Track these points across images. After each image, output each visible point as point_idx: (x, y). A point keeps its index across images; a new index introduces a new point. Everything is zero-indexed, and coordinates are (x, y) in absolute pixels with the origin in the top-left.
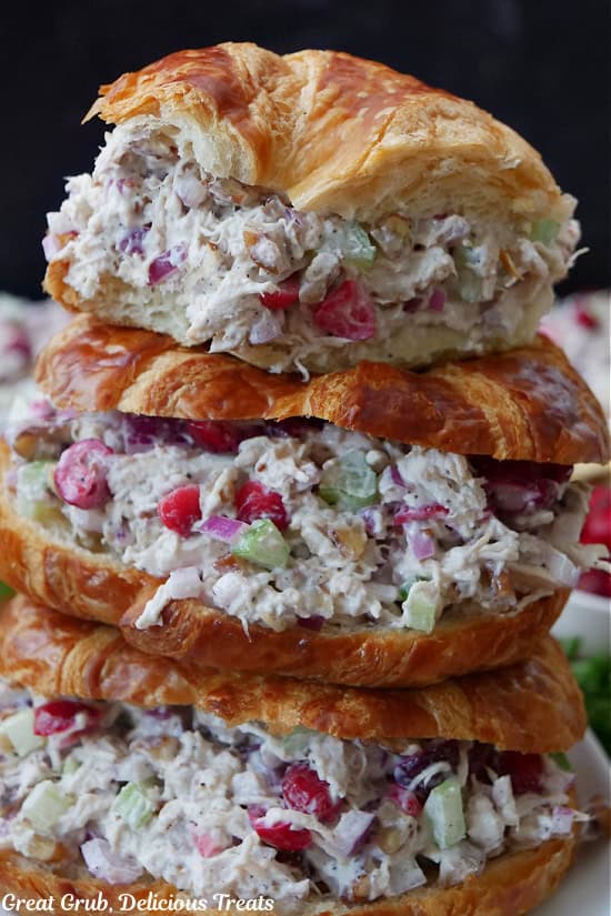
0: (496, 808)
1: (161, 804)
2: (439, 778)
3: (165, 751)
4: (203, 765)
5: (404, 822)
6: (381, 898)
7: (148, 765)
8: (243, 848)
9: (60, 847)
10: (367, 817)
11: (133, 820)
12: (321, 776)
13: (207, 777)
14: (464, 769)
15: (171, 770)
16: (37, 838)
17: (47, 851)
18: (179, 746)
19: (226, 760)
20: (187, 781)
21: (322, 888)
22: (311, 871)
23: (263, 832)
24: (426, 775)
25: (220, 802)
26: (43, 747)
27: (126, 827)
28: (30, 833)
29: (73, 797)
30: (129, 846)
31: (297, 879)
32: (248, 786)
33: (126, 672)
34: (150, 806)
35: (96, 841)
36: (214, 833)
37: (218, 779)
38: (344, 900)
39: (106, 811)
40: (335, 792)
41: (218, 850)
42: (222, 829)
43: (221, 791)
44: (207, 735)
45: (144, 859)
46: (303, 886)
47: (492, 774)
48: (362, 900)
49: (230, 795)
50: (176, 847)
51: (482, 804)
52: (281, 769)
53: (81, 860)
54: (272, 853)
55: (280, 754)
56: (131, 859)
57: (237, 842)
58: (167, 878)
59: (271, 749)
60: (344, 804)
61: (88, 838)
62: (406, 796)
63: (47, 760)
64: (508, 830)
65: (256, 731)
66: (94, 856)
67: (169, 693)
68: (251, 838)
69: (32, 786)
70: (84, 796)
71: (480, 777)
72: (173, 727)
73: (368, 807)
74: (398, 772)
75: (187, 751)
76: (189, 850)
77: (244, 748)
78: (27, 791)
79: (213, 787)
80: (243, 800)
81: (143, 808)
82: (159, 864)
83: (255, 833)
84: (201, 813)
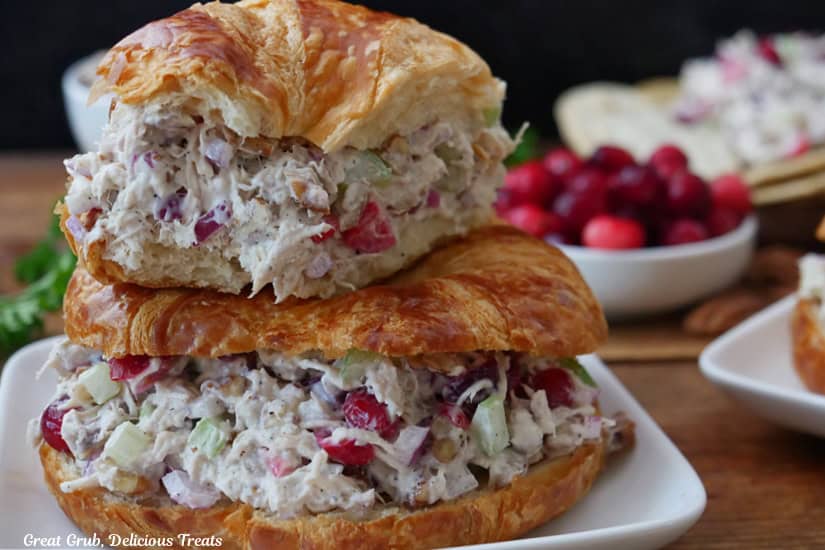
0: (535, 419)
1: (234, 435)
2: (483, 395)
3: (234, 388)
4: (271, 398)
5: (456, 433)
6: (439, 502)
7: (219, 402)
8: (312, 466)
9: (142, 480)
10: (423, 431)
11: (208, 450)
12: (379, 399)
13: (275, 406)
14: (504, 386)
15: (240, 405)
16: (121, 473)
17: (130, 485)
18: (247, 384)
19: (291, 392)
20: (257, 413)
21: (386, 498)
22: (375, 483)
23: (330, 450)
24: (471, 392)
25: (288, 427)
26: (119, 395)
27: (203, 459)
28: (113, 469)
29: (151, 436)
30: (207, 474)
31: (363, 490)
32: (313, 410)
33: (190, 329)
34: (223, 436)
35: (175, 472)
36: (285, 455)
37: (286, 408)
38: (407, 505)
39: (182, 447)
40: (393, 410)
41: (290, 470)
42: (292, 451)
43: (289, 418)
44: (271, 372)
45: (221, 485)
46: (369, 495)
47: (528, 390)
48: (422, 504)
49: (297, 420)
50: (250, 470)
51: (522, 416)
52: (341, 397)
53: (163, 490)
54: (339, 469)
55: (340, 384)
56: (209, 485)
57: (306, 461)
58: (243, 498)
59: (331, 380)
60: (401, 421)
61: (168, 471)
62: (455, 411)
63: (124, 406)
64: (546, 437)
65: (316, 366)
66: (174, 485)
67: (232, 343)
68: (319, 457)
69: (112, 429)
70: (161, 435)
71: (518, 393)
72: (239, 368)
73: (423, 423)
74: (445, 391)
75: (255, 386)
76: (263, 472)
77: (307, 380)
78: (107, 433)
79: (281, 415)
80: (309, 424)
81: (217, 438)
82: (236, 487)
83: (323, 452)
84: (272, 438)
